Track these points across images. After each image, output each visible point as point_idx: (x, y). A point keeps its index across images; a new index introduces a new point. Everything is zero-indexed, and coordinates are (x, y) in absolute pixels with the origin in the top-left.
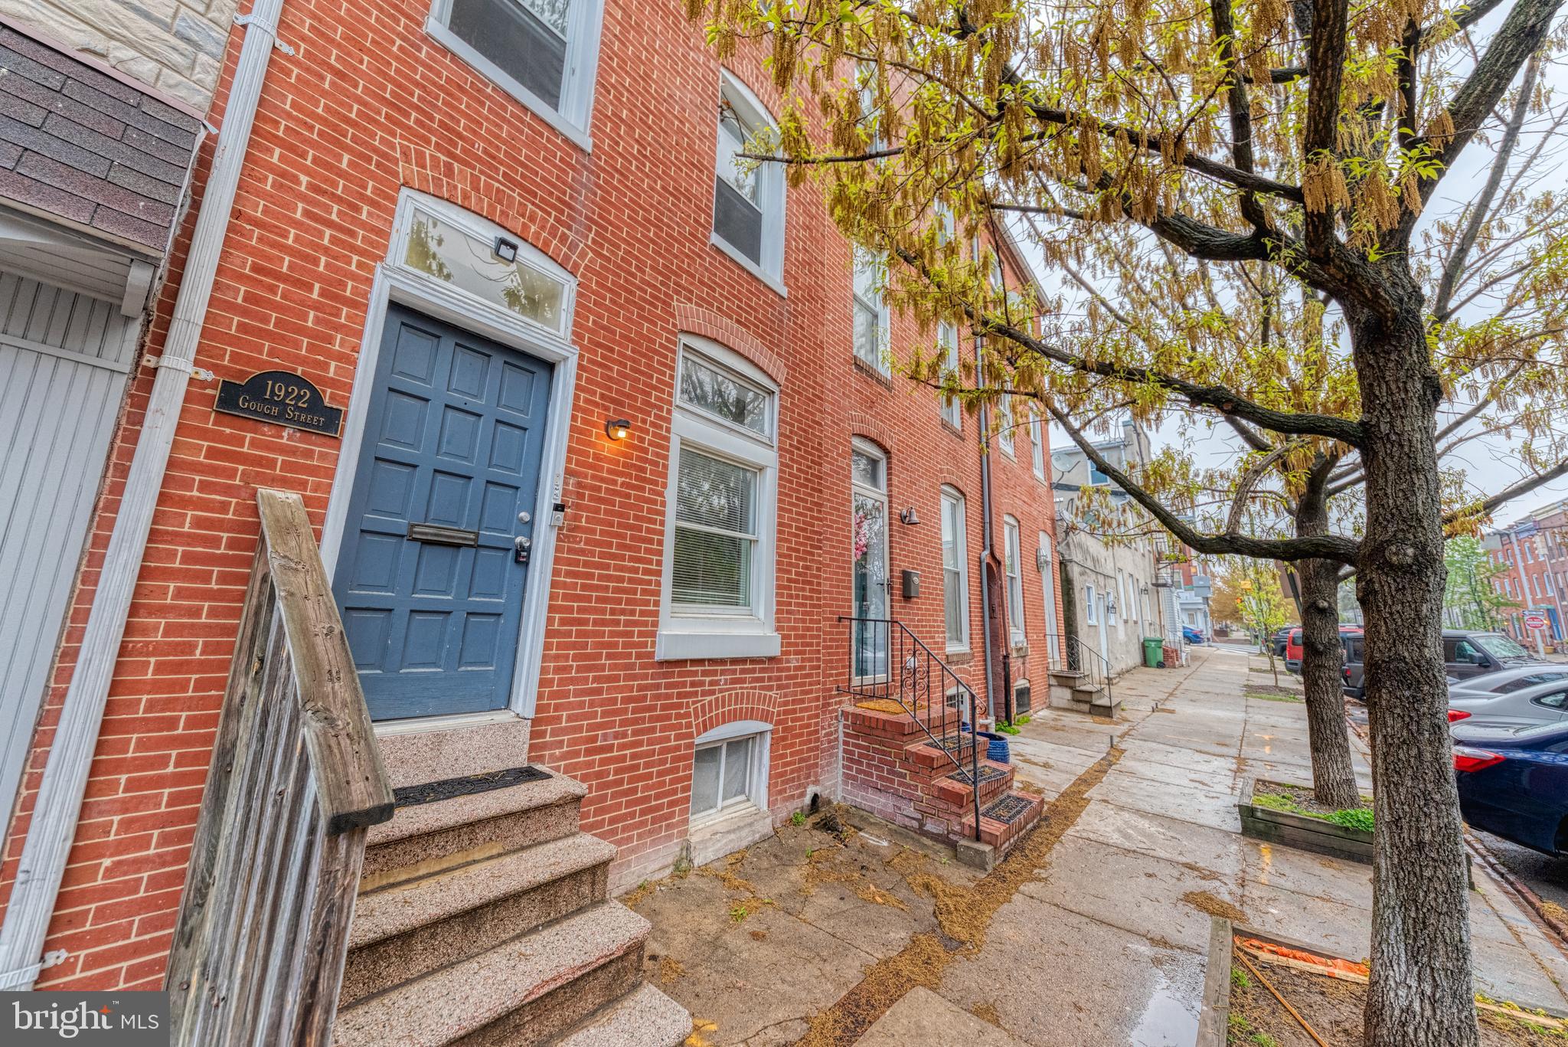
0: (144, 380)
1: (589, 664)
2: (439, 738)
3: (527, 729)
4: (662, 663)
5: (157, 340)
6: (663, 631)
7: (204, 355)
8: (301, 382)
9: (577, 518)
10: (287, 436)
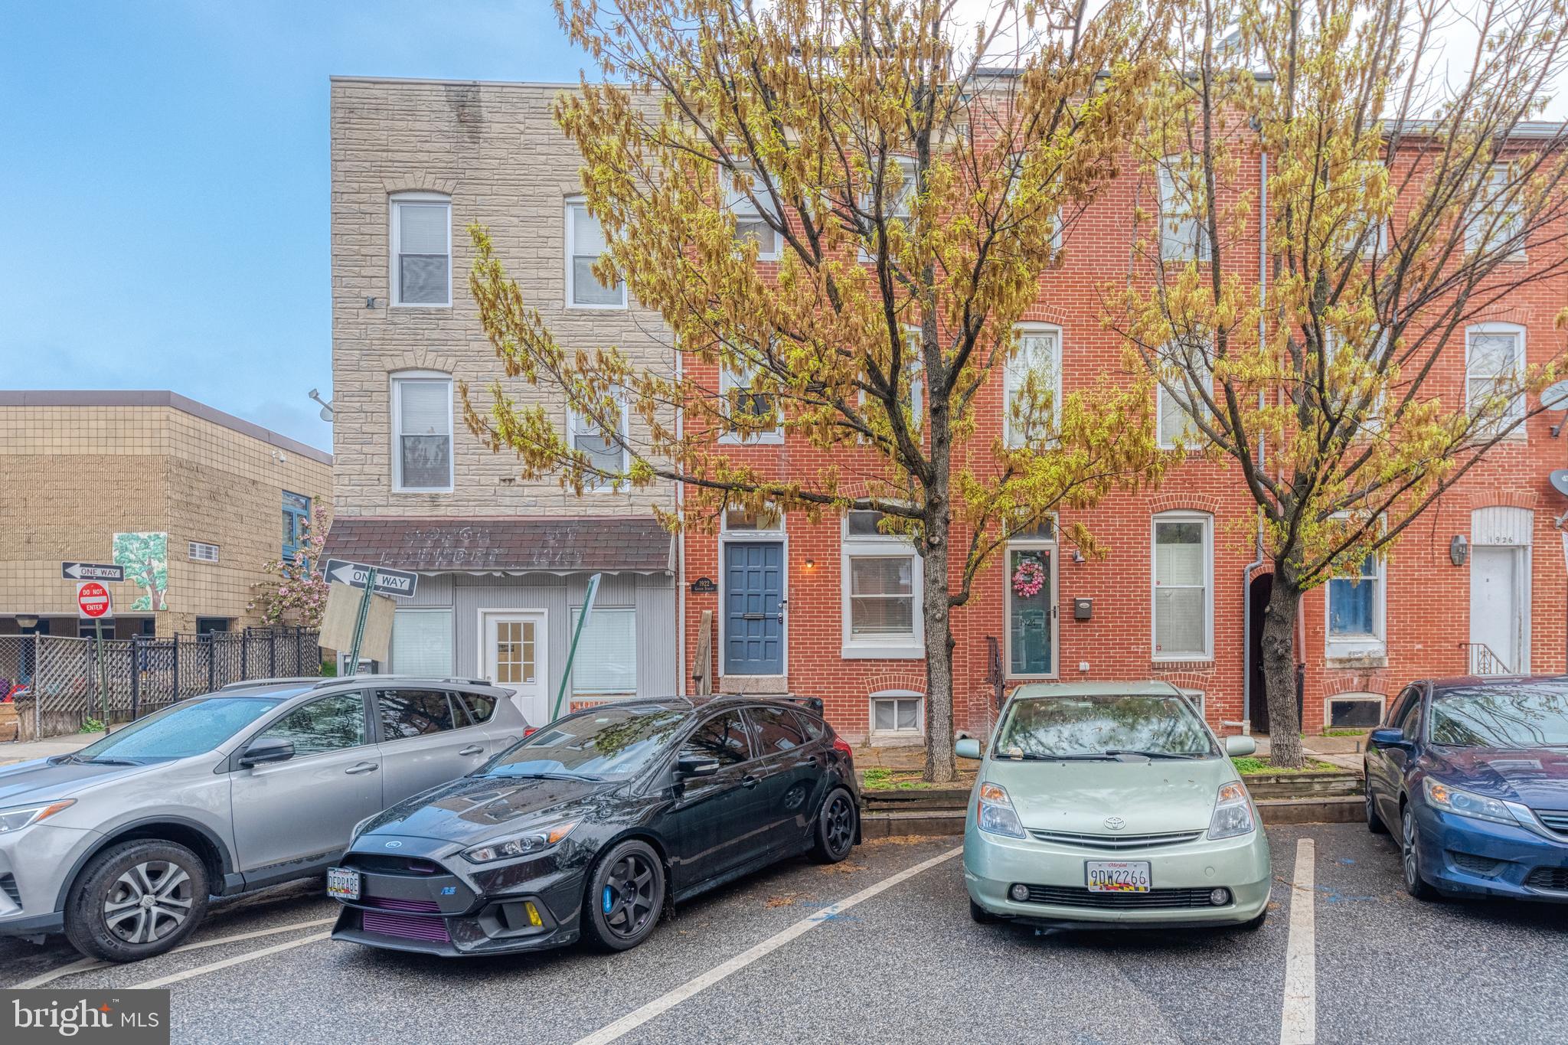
0: (677, 588)
1: (809, 659)
2: (757, 680)
3: (786, 682)
4: (845, 660)
5: (677, 580)
6: (844, 647)
7: (687, 579)
8: (707, 579)
9: (797, 603)
10: (706, 595)
